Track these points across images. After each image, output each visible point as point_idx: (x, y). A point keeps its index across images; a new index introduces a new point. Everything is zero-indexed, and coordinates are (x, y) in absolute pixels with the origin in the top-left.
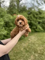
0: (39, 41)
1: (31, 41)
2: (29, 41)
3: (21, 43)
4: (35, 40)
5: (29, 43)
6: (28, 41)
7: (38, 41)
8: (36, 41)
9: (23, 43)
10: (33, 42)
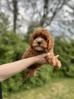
0: (71, 94)
1: (56, 91)
2: (52, 91)
3: (38, 94)
4: (65, 92)
5: (52, 95)
6: (50, 92)
7: (69, 94)
8: (67, 93)
9: (40, 94)
10: (60, 95)
